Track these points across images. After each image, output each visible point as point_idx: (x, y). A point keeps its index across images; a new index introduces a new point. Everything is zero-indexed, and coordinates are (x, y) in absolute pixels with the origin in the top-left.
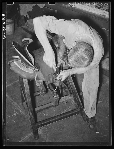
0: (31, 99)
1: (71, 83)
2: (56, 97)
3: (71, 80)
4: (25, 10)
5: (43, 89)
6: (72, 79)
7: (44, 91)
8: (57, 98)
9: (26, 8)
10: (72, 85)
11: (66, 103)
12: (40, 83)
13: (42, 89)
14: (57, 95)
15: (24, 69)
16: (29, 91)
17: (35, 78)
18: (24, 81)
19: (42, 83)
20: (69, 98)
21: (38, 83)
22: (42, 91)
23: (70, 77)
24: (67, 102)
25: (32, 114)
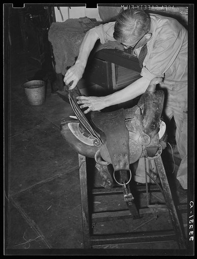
0: (88, 192)
1: (163, 180)
2: (126, 197)
3: (163, 175)
4: (63, 64)
5: (108, 178)
6: (165, 173)
7: (109, 182)
8: (129, 199)
9: (64, 60)
10: (165, 184)
11: (156, 217)
12: (102, 166)
13: (105, 177)
14: (130, 194)
15: (80, 137)
16: (86, 177)
17: (95, 156)
18: (79, 159)
19: (106, 167)
20: (164, 209)
21: (99, 166)
22: (106, 181)
23: (162, 168)
24: (158, 216)
25: (86, 217)
